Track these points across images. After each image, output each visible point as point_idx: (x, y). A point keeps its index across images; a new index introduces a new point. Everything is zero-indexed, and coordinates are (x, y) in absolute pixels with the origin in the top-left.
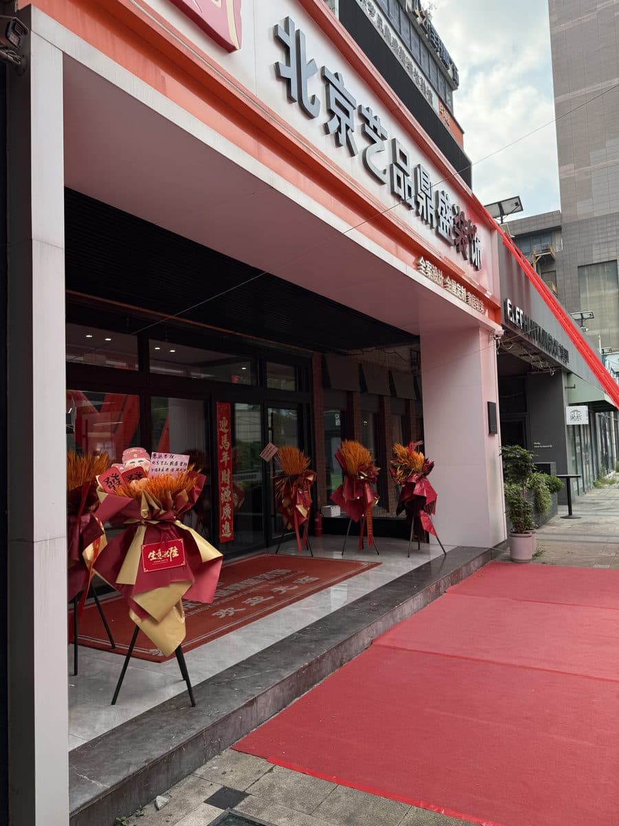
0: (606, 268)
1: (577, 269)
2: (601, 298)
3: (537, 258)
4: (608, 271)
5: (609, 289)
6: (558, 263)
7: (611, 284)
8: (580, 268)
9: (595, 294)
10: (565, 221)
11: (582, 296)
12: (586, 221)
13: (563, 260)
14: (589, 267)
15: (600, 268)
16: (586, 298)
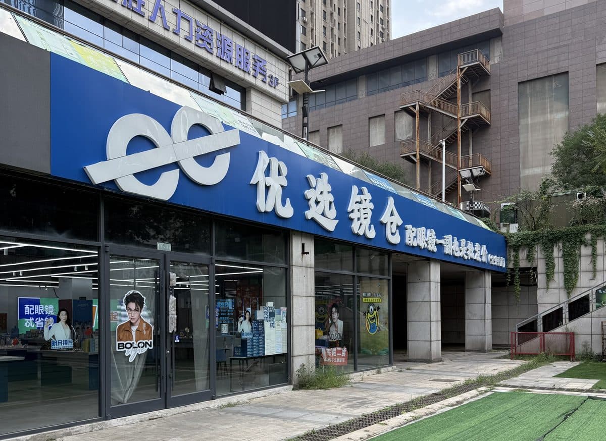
0: (555, 83)
1: (516, 87)
2: (546, 125)
3: (462, 69)
4: (556, 88)
5: (557, 111)
6: (492, 79)
7: (558, 105)
8: (522, 86)
9: (539, 119)
10: (508, 23)
11: (522, 122)
12: (533, 22)
13: (500, 75)
14: (533, 83)
15: (547, 83)
16: (527, 125)
